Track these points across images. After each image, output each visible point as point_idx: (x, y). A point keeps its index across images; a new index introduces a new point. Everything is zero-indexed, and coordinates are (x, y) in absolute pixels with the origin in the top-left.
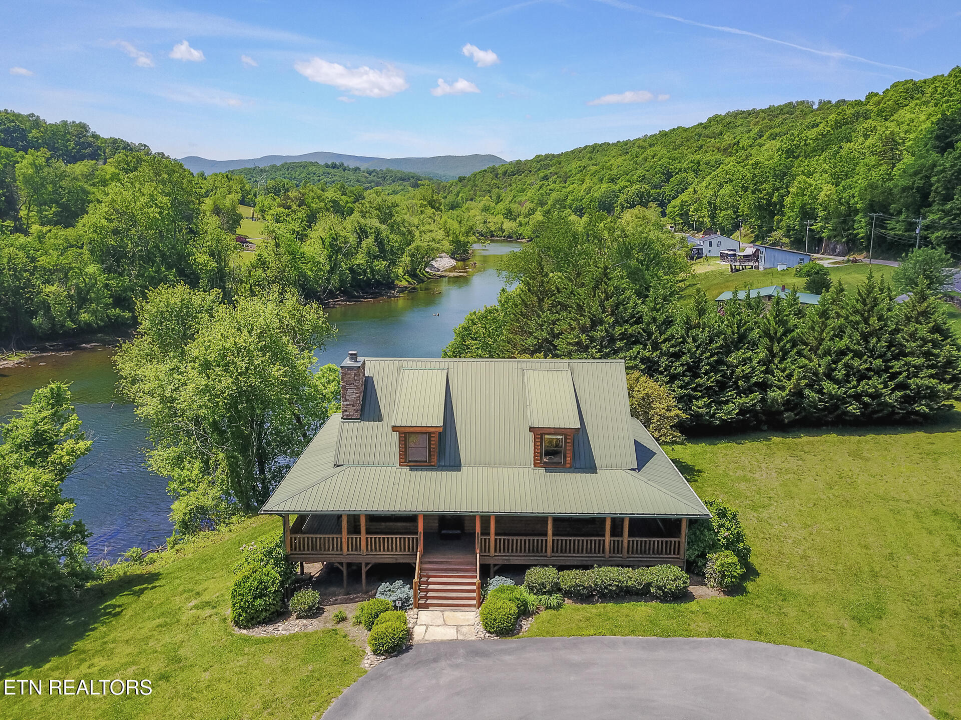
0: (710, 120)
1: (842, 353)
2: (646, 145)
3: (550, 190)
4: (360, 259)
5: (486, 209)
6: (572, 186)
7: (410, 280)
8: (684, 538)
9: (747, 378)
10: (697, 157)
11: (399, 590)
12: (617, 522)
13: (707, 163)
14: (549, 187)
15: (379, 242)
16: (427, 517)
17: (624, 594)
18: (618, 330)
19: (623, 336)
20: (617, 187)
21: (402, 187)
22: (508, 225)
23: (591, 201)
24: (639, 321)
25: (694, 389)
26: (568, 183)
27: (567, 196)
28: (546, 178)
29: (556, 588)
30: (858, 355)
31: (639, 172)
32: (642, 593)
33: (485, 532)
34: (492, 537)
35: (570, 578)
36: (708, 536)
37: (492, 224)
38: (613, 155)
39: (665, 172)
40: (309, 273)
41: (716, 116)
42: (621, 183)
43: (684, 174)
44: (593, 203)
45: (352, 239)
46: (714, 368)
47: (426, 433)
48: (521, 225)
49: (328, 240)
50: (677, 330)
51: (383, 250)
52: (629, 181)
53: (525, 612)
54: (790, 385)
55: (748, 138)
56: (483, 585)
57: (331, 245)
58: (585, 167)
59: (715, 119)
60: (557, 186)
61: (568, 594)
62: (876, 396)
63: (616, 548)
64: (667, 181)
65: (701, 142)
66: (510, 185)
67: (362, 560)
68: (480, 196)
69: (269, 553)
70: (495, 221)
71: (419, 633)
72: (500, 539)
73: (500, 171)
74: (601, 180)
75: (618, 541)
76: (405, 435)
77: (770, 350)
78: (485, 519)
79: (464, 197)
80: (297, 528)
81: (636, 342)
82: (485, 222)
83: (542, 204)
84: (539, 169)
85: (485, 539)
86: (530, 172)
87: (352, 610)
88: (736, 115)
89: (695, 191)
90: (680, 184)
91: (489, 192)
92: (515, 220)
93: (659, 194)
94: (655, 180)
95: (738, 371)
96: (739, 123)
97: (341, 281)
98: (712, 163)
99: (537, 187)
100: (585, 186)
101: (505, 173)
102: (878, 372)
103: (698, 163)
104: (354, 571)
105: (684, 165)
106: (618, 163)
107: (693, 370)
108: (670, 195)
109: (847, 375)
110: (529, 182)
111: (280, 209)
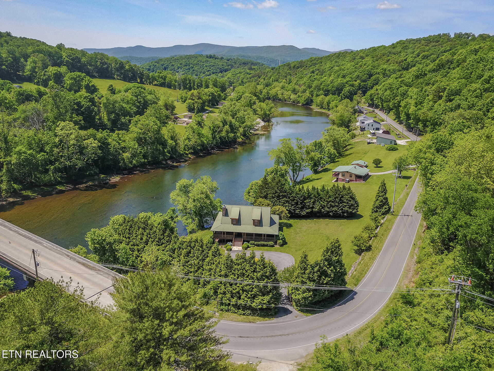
0: (397, 43)
1: (329, 202)
2: (364, 55)
3: (315, 79)
4: (224, 134)
5: (283, 88)
6: (325, 78)
7: (243, 138)
8: (275, 238)
9: (309, 206)
10: (385, 66)
11: (230, 243)
12: (264, 235)
13: (389, 70)
14: (314, 77)
15: (231, 126)
16: (235, 232)
17: (264, 245)
18: (281, 194)
19: (282, 196)
20: (345, 81)
21: (244, 70)
22: (293, 97)
23: (332, 87)
24: (286, 192)
25: (297, 208)
26: (323, 76)
27: (322, 83)
28: (313, 72)
29: (254, 244)
30: (333, 202)
31: (356, 74)
32: (267, 246)
33: (244, 235)
35: (256, 243)
36: (278, 238)
37: (285, 95)
38: (347, 60)
39: (369, 73)
40: (205, 142)
41: (401, 41)
42: (348, 79)
43: (378, 75)
44: (333, 88)
45: (221, 125)
46: (301, 203)
47: (236, 219)
48: (299, 97)
49: (212, 128)
50: (294, 195)
51: (233, 129)
52: (351, 78)
53: (248, 247)
54: (318, 207)
55: (411, 57)
56: (243, 243)
57: (213, 130)
58: (332, 68)
59: (400, 42)
60: (318, 77)
61: (255, 245)
62: (336, 211)
63: (264, 239)
64: (370, 78)
65: (389, 58)
66: (296, 74)
67: (225, 239)
68: (281, 79)
69: (211, 237)
70: (287, 94)
71: (233, 249)
72: (246, 237)
73: (292, 65)
74: (338, 76)
76: (232, 220)
77: (315, 199)
78: (244, 233)
79: (274, 79)
80: (215, 233)
81: (285, 197)
82: (282, 94)
83: (310, 87)
84: (311, 66)
86: (307, 66)
87: (223, 246)
88: (410, 41)
89: (377, 90)
90: (375, 81)
91: (286, 77)
92: (296, 94)
93: (365, 85)
94: (364, 78)
95: (307, 204)
96: (411, 46)
97: (216, 143)
98: (391, 71)
99: (308, 76)
100: (331, 78)
101: (294, 67)
102: (337, 206)
103: (385, 70)
104: (224, 240)
105: (378, 71)
106: (348, 66)
107: (297, 203)
108: (370, 86)
109: (330, 206)
110: (305, 73)
111: (190, 101)
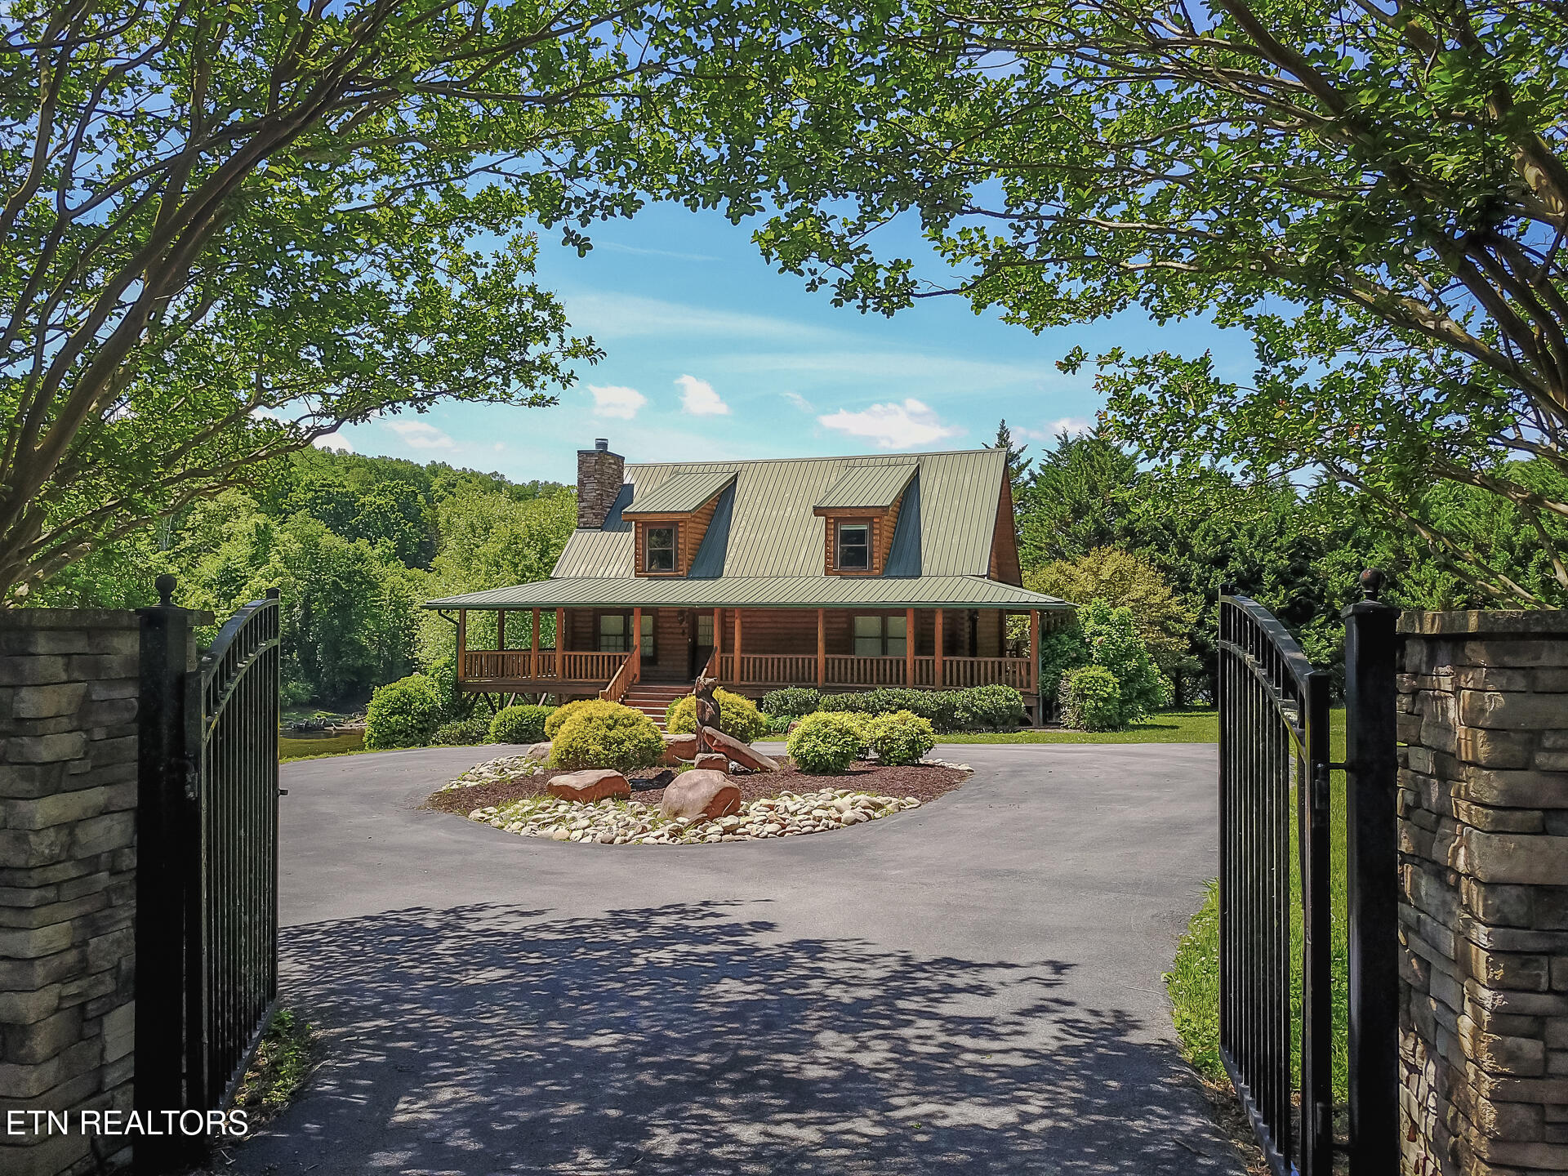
34: (737, 654)
36: (1068, 645)
63: (925, 674)
72: (749, 659)
75: (928, 661)
85: (727, 658)
